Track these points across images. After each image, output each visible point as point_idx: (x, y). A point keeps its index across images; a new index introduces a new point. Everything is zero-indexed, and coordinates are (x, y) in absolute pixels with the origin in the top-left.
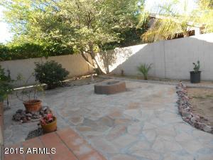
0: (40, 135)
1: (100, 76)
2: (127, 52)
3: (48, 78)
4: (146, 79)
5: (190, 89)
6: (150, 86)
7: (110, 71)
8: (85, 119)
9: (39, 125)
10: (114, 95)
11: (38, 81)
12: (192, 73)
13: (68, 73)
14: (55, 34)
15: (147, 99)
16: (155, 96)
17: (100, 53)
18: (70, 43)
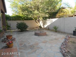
0: (6, 48)
1: (41, 29)
2: (51, 21)
3: (20, 28)
4: (56, 32)
5: (71, 38)
6: (56, 35)
7: (45, 27)
8: (25, 45)
9: (6, 44)
10: (40, 37)
11: (17, 29)
12: (74, 31)
13: (28, 27)
14: (26, 13)
15: (52, 40)
16: (55, 39)
17: (42, 20)
18: (30, 16)
